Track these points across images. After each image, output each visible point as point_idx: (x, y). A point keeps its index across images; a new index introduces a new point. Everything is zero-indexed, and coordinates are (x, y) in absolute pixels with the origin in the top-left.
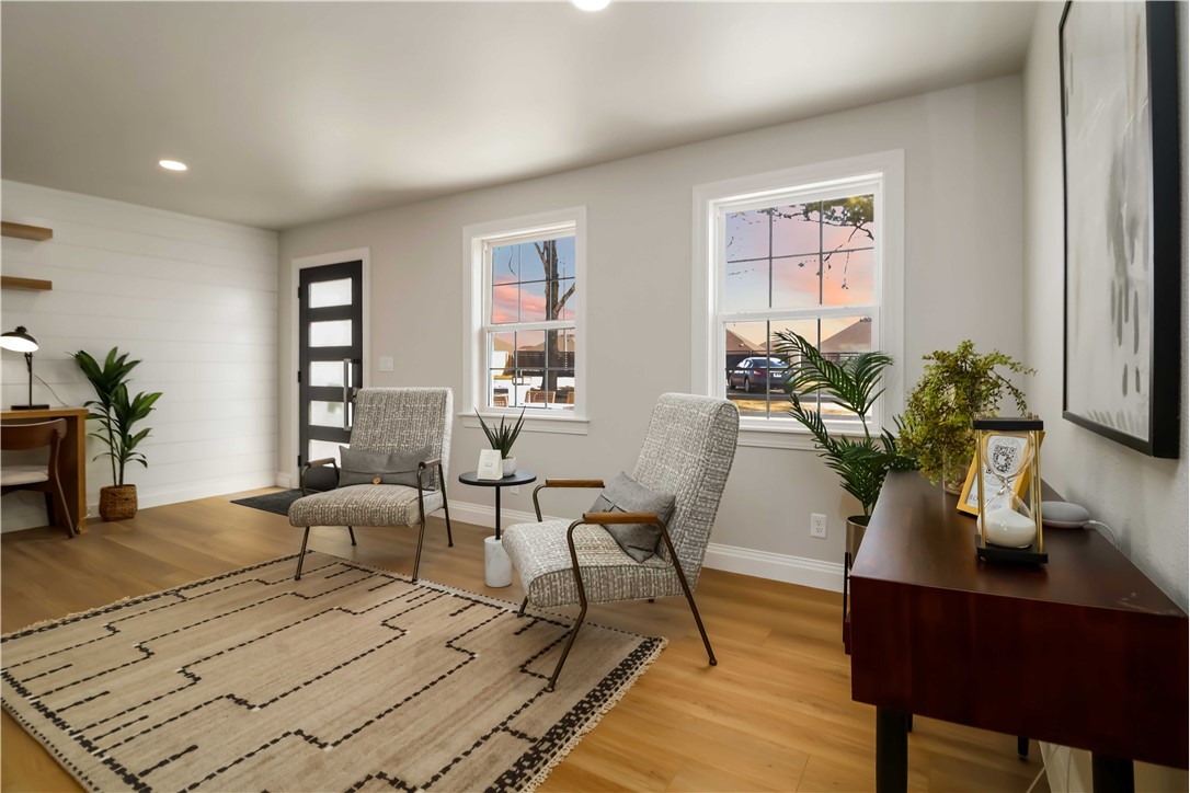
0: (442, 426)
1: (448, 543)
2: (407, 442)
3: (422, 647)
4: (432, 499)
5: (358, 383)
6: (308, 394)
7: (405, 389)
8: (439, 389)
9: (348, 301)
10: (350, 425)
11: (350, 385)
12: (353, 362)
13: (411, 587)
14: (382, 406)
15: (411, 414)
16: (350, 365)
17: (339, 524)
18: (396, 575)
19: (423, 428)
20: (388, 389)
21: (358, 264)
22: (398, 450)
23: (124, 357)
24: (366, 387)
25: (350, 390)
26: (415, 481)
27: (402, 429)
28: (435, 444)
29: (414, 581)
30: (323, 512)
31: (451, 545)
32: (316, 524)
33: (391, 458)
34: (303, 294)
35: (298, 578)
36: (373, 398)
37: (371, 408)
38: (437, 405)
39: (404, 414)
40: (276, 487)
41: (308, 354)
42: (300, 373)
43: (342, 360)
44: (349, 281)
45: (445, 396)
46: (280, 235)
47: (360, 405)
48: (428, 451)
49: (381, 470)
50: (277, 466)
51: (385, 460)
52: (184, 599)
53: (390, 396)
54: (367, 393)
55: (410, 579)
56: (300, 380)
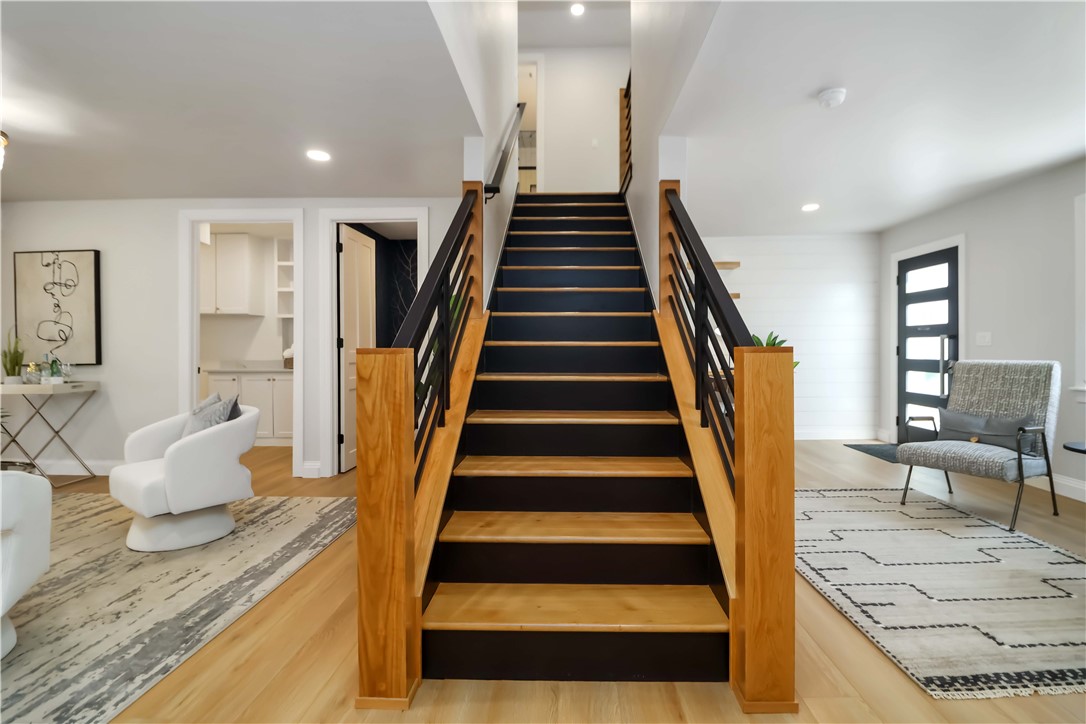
0: (1046, 398)
1: (1053, 511)
2: (1006, 410)
3: (1016, 574)
4: (1034, 464)
5: (955, 355)
6: (905, 366)
7: (1004, 362)
8: (1042, 362)
9: (945, 284)
10: (946, 393)
11: (946, 358)
12: (950, 337)
13: (1008, 534)
14: (980, 376)
15: (1011, 384)
16: (946, 341)
17: (938, 467)
18: (993, 522)
19: (1024, 398)
20: (986, 361)
21: (955, 249)
22: (997, 416)
23: (776, 338)
24: (962, 359)
25: (946, 363)
26: (1015, 445)
27: (1001, 398)
28: (1038, 414)
29: (1011, 530)
30: (925, 455)
31: (1056, 513)
32: (918, 464)
33: (988, 422)
34: (901, 281)
35: (903, 503)
36: (970, 369)
37: (968, 378)
38: (1042, 377)
39: (1003, 385)
40: (877, 440)
41: (905, 332)
42: (898, 348)
43: (938, 335)
44: (945, 266)
45: (1050, 369)
46: (879, 237)
47: (957, 374)
48: (1030, 419)
49: (978, 431)
50: (877, 423)
51: (982, 422)
52: (824, 497)
53: (987, 368)
54: (964, 366)
55: (1008, 528)
56: (898, 353)
